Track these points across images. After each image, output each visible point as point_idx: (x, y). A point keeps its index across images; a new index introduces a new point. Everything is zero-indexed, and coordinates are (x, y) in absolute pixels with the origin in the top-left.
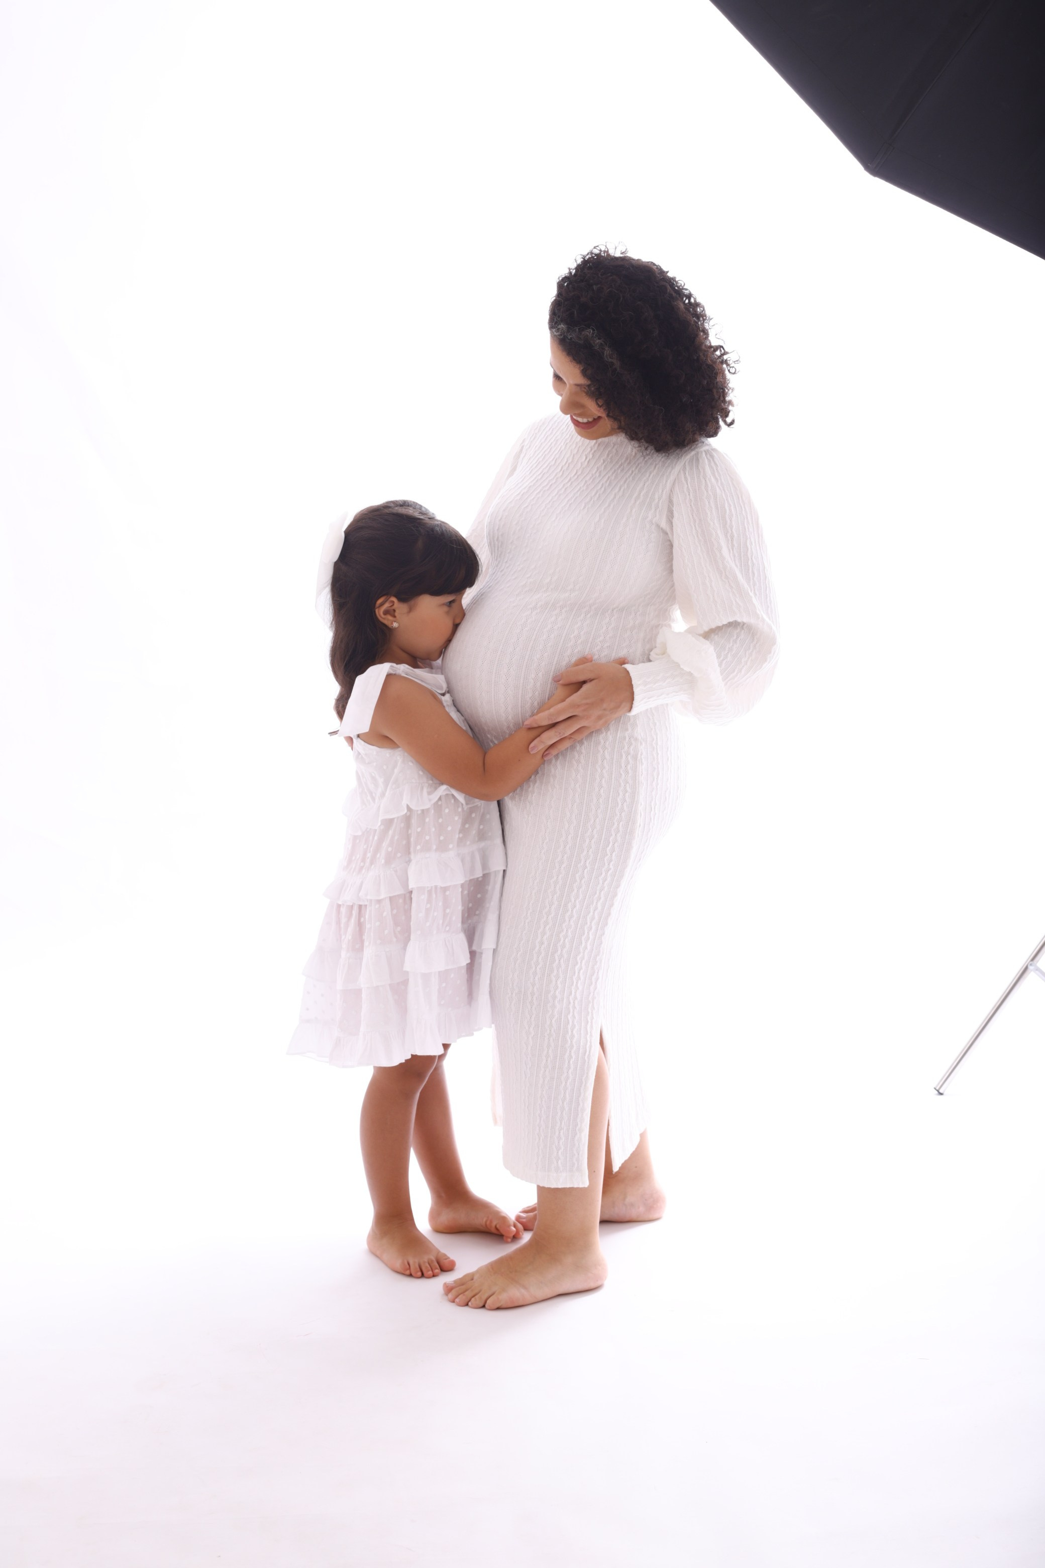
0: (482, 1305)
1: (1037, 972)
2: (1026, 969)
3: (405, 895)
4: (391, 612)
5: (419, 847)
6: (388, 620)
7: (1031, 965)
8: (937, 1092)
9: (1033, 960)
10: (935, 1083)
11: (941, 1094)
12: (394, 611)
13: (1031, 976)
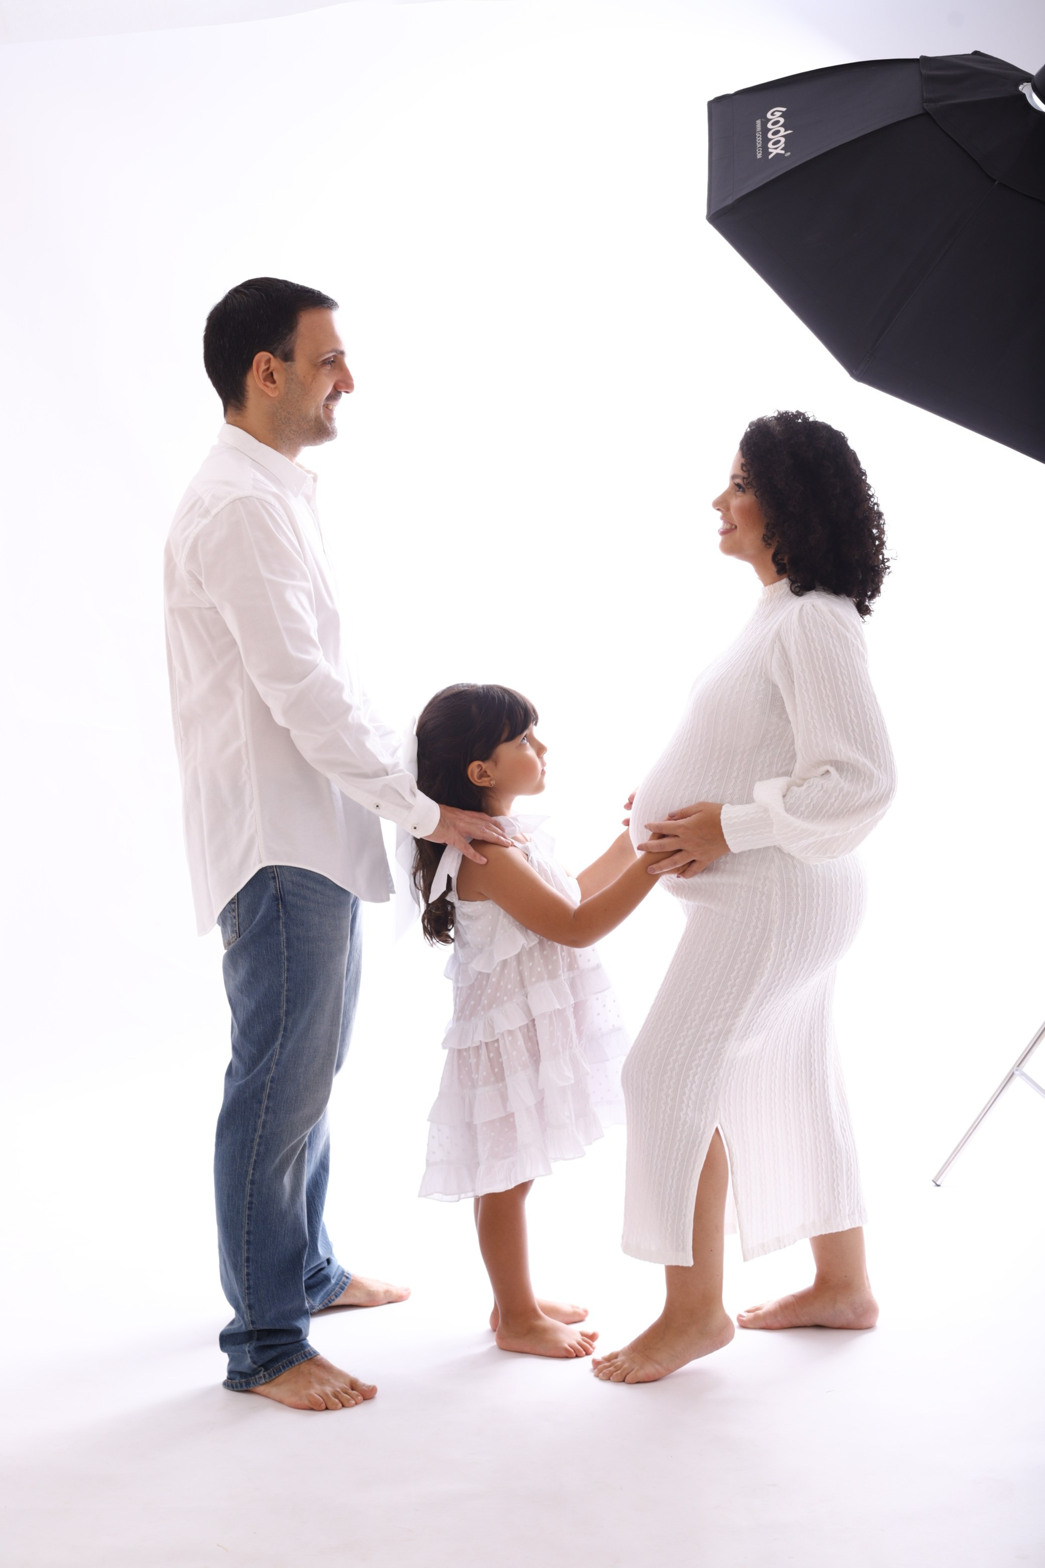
0: (622, 1380)
1: (1022, 1077)
2: (1013, 1074)
3: (527, 1024)
4: (483, 774)
5: (533, 980)
6: (485, 781)
7: (1017, 1070)
8: (934, 1184)
9: (1018, 1066)
10: (933, 1177)
11: (938, 1186)
12: (486, 772)
13: (1017, 1081)
